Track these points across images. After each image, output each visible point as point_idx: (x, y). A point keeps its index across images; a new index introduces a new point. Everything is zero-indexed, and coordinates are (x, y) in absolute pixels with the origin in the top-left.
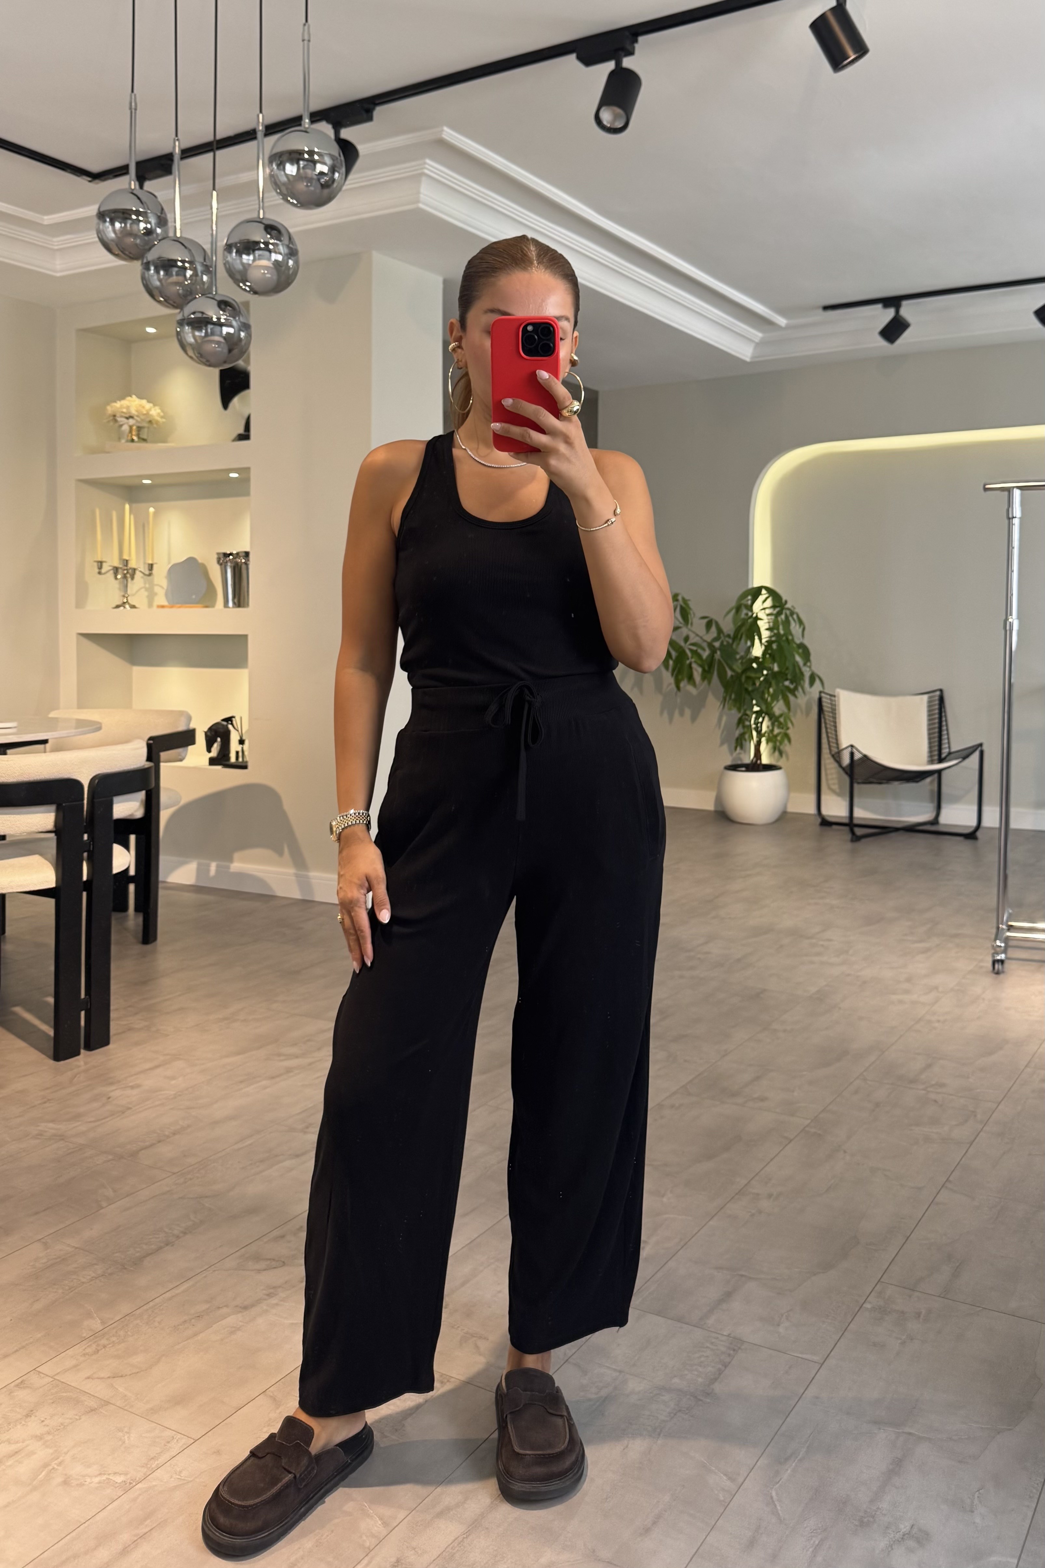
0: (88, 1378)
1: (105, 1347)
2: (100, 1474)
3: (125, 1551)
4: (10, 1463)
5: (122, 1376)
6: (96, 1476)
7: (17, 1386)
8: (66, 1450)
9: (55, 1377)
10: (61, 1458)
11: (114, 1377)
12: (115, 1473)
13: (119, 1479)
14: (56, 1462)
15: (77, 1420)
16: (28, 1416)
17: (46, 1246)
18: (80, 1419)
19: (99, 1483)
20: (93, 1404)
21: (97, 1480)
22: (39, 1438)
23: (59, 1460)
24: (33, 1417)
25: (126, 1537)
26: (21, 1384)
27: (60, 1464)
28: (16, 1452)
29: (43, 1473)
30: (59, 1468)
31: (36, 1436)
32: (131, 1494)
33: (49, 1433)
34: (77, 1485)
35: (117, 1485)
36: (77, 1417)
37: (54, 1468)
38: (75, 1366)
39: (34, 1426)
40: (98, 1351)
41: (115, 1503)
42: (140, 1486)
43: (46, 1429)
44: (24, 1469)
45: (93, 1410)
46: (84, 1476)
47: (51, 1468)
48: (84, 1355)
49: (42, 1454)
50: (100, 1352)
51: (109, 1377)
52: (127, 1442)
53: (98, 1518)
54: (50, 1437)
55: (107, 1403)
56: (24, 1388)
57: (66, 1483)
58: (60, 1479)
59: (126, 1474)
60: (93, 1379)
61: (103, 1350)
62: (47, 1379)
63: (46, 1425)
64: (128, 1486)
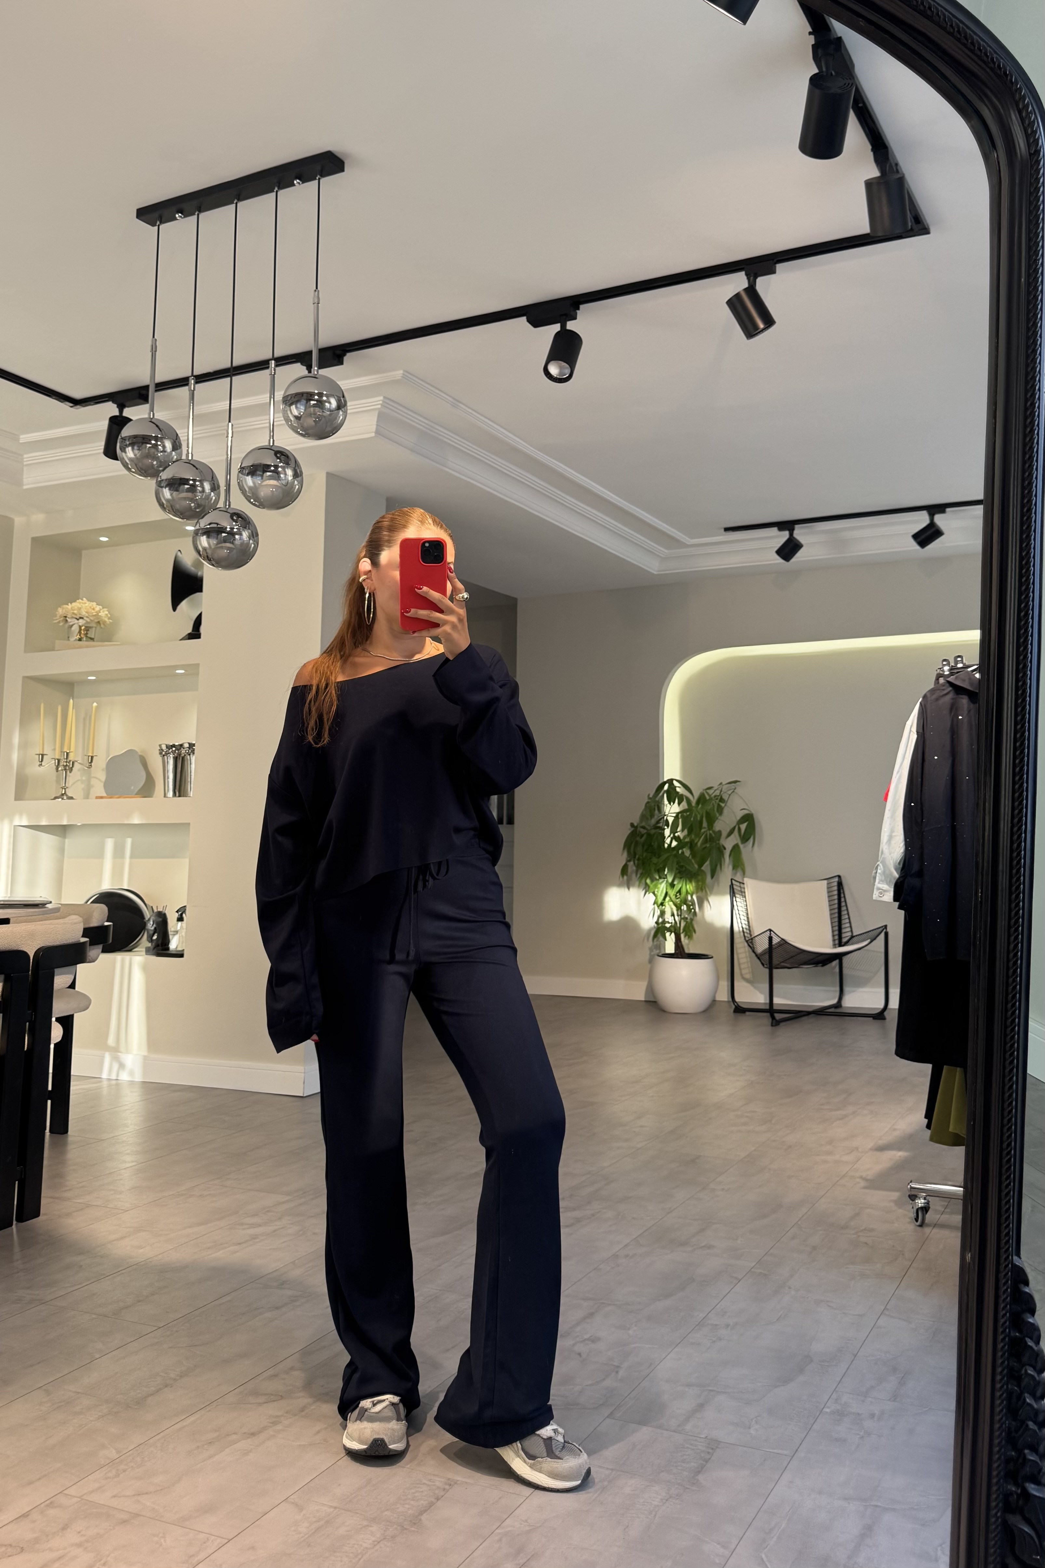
5: (147, 1493)
9: (83, 1497)
11: (139, 1495)
17: (48, 1391)
18: (114, 1529)
22: (78, 1546)
24: (69, 1529)
28: (61, 1557)
31: (76, 1544)
33: (87, 1541)
36: (112, 1528)
40: (118, 1475)
48: (106, 1478)
49: (85, 1558)
50: (122, 1475)
51: (134, 1495)
55: (137, 1515)
60: (119, 1497)
61: (124, 1473)
62: (75, 1500)
63: (82, 1535)
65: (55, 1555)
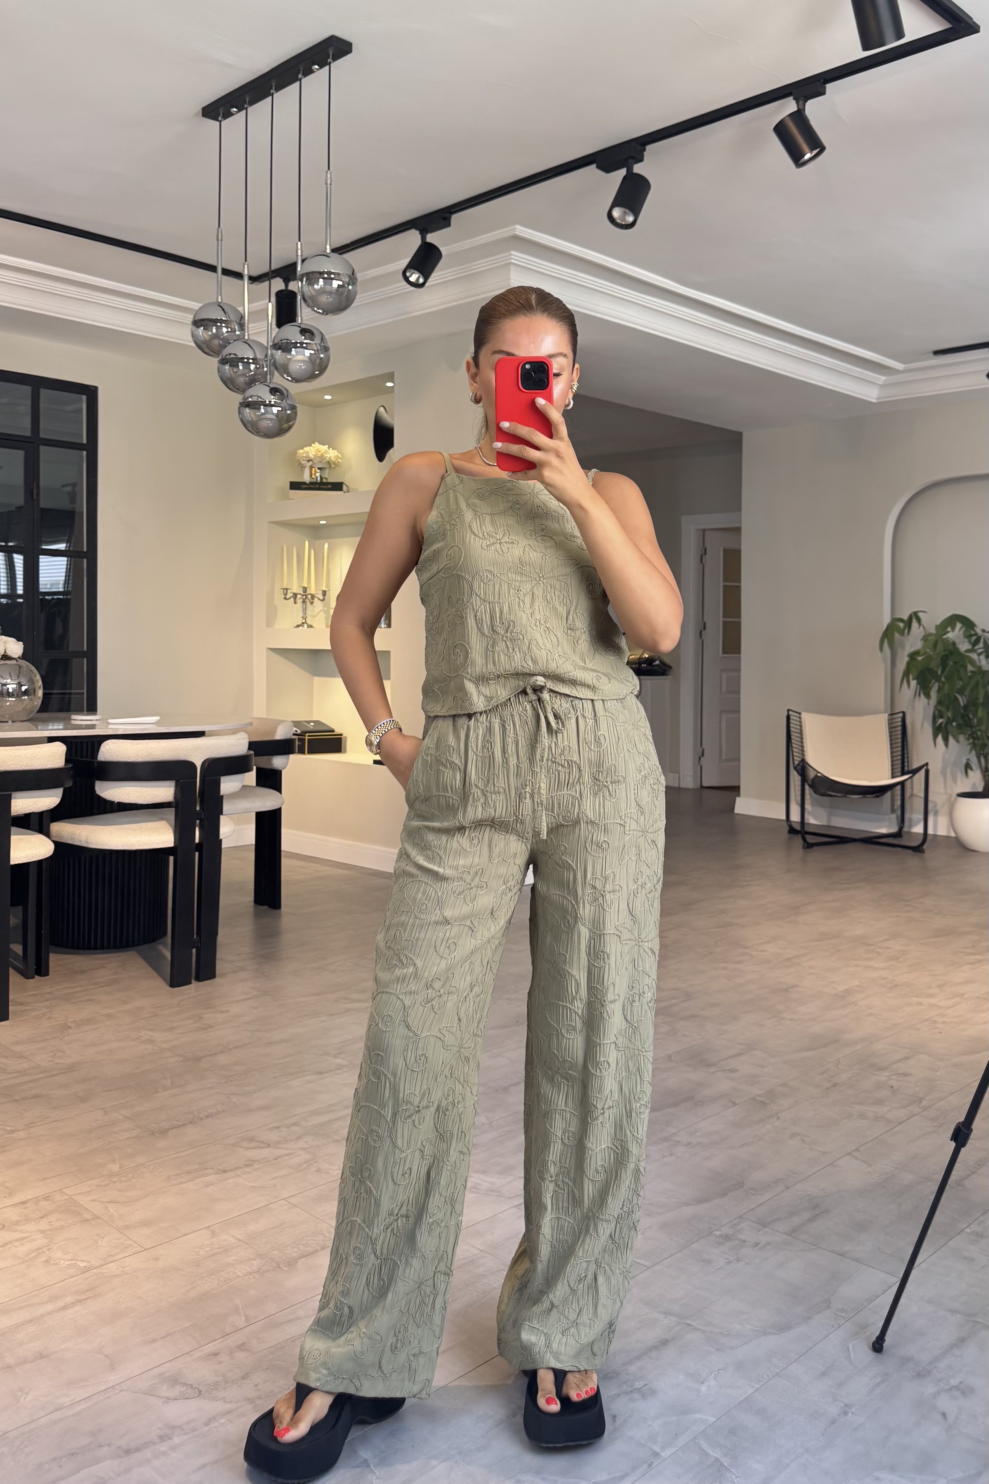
0: (93, 1200)
1: (114, 1182)
2: (71, 1260)
3: (65, 1307)
4: (18, 1243)
5: (116, 1203)
6: (68, 1260)
7: (44, 1198)
8: (56, 1242)
9: (73, 1197)
10: (51, 1246)
11: (111, 1202)
12: (82, 1261)
13: (82, 1265)
14: (47, 1248)
15: (73, 1225)
16: (42, 1217)
17: (106, 1112)
18: (75, 1224)
19: (69, 1264)
20: (87, 1216)
21: (67, 1263)
23: (49, 1247)
24: (45, 1219)
25: (69, 1299)
26: (47, 1198)
27: (48, 1250)
28: (24, 1238)
29: (35, 1253)
30: (47, 1252)
31: (42, 1231)
32: (86, 1275)
33: (50, 1230)
34: (53, 1264)
35: (80, 1268)
36: (74, 1223)
37: (43, 1251)
38: (88, 1192)
39: (44, 1225)
40: (108, 1185)
41: (73, 1279)
42: (94, 1271)
43: (48, 1228)
44: (23, 1249)
45: (87, 1220)
46: (60, 1259)
47: (41, 1251)
48: (98, 1186)
49: (40, 1241)
51: (107, 1202)
52: (99, 1243)
53: (57, 1285)
54: (50, 1232)
55: (99, 1218)
56: (49, 1200)
57: (47, 1261)
58: (44, 1259)
59: (88, 1262)
60: (96, 1201)
61: (112, 1185)
62: (67, 1197)
63: (51, 1225)
64: (86, 1270)
65: (24, 1235)
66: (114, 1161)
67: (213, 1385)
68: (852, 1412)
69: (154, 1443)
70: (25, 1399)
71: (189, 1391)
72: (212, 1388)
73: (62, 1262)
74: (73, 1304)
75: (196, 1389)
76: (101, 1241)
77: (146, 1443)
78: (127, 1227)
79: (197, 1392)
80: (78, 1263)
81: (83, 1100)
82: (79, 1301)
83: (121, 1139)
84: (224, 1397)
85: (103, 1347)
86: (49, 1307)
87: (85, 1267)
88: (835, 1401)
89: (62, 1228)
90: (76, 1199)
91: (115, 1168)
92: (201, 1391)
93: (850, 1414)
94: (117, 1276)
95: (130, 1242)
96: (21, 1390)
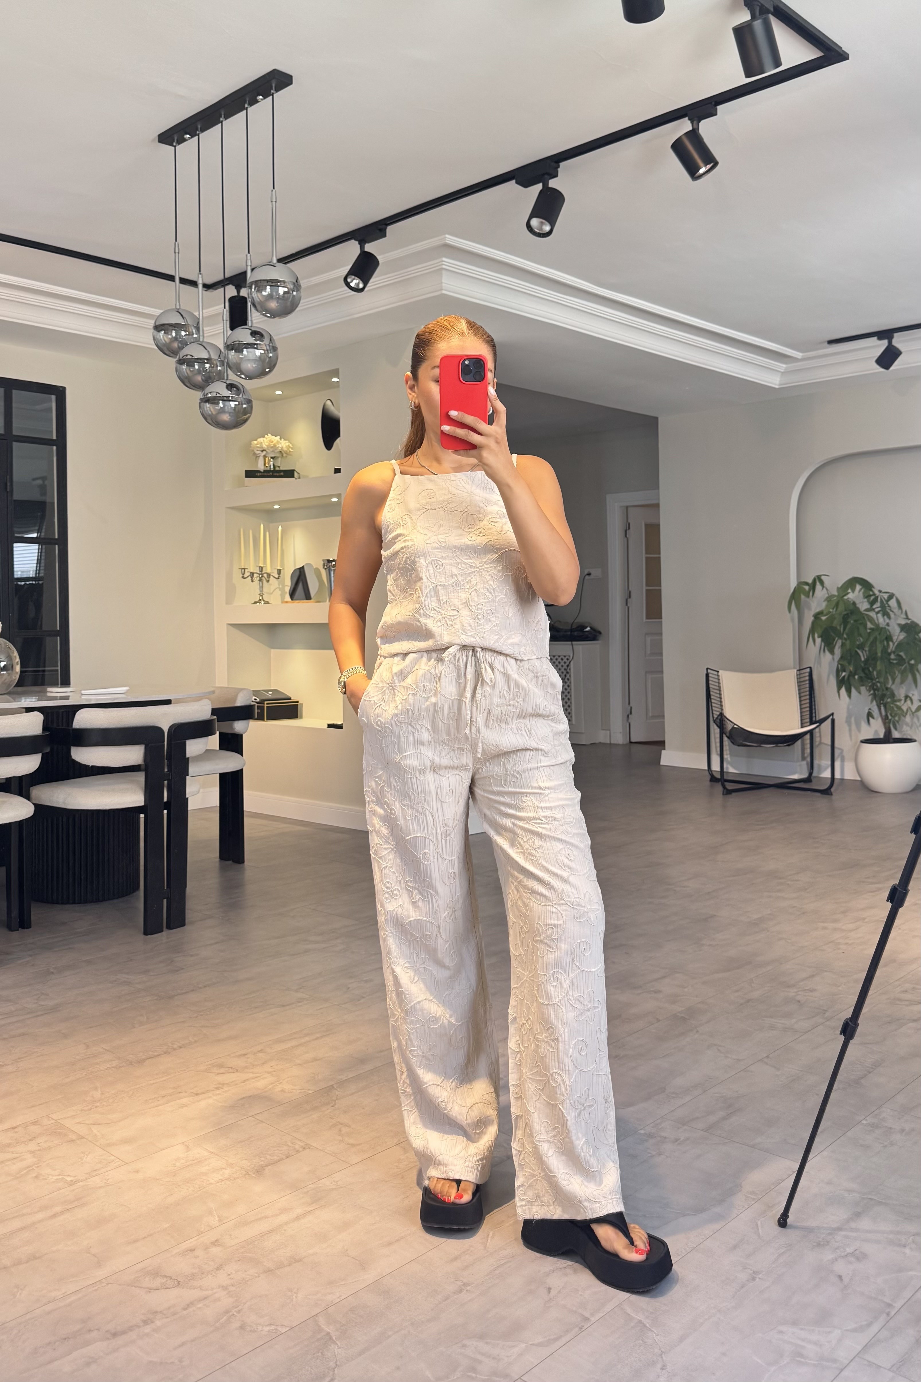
0: (78, 1123)
1: (96, 1107)
2: (59, 1175)
3: (54, 1216)
4: (9, 1163)
5: (99, 1124)
6: (56, 1176)
7: (32, 1123)
8: (44, 1160)
9: (59, 1121)
10: (40, 1164)
11: (94, 1124)
12: (69, 1175)
13: (69, 1179)
14: (36, 1165)
15: (59, 1145)
17: (88, 1047)
18: (62, 1144)
20: (73, 1137)
21: (55, 1178)
22: (32, 1152)
23: (38, 1165)
24: (34, 1141)
25: (58, 1209)
26: (35, 1123)
27: (38, 1167)
29: (25, 1171)
30: (37, 1169)
32: (72, 1188)
33: (39, 1150)
34: (43, 1179)
35: (66, 1182)
37: (33, 1169)
38: (73, 1116)
40: (91, 1109)
41: (61, 1191)
42: (80, 1183)
43: (37, 1148)
44: (15, 1167)
45: (72, 1141)
46: (49, 1175)
47: (31, 1168)
49: (30, 1160)
50: (92, 1110)
51: (91, 1124)
52: (84, 1160)
53: (47, 1197)
54: (38, 1152)
55: (84, 1138)
56: (37, 1125)
57: (36, 1177)
58: (34, 1175)
59: (75, 1176)
60: (81, 1124)
61: (94, 1109)
62: (53, 1121)
63: (39, 1146)
64: (71, 1183)
65: (15, 1155)
66: (96, 1089)
67: (190, 1276)
68: (759, 1278)
69: (138, 1327)
70: (20, 1294)
71: (169, 1281)
72: (189, 1278)
73: (50, 1177)
74: (62, 1213)
75: (176, 1281)
76: (86, 1158)
77: (132, 1327)
78: (109, 1145)
79: (176, 1283)
80: (65, 1177)
81: (66, 1036)
82: (68, 1210)
83: (102, 1068)
84: (200, 1286)
85: (91, 1247)
86: (40, 1216)
87: (72, 1181)
88: (745, 1269)
89: (50, 1148)
90: (62, 1123)
91: (97, 1094)
92: (179, 1282)
93: (757, 1279)
94: (101, 1187)
95: (112, 1158)
96: (17, 1287)
